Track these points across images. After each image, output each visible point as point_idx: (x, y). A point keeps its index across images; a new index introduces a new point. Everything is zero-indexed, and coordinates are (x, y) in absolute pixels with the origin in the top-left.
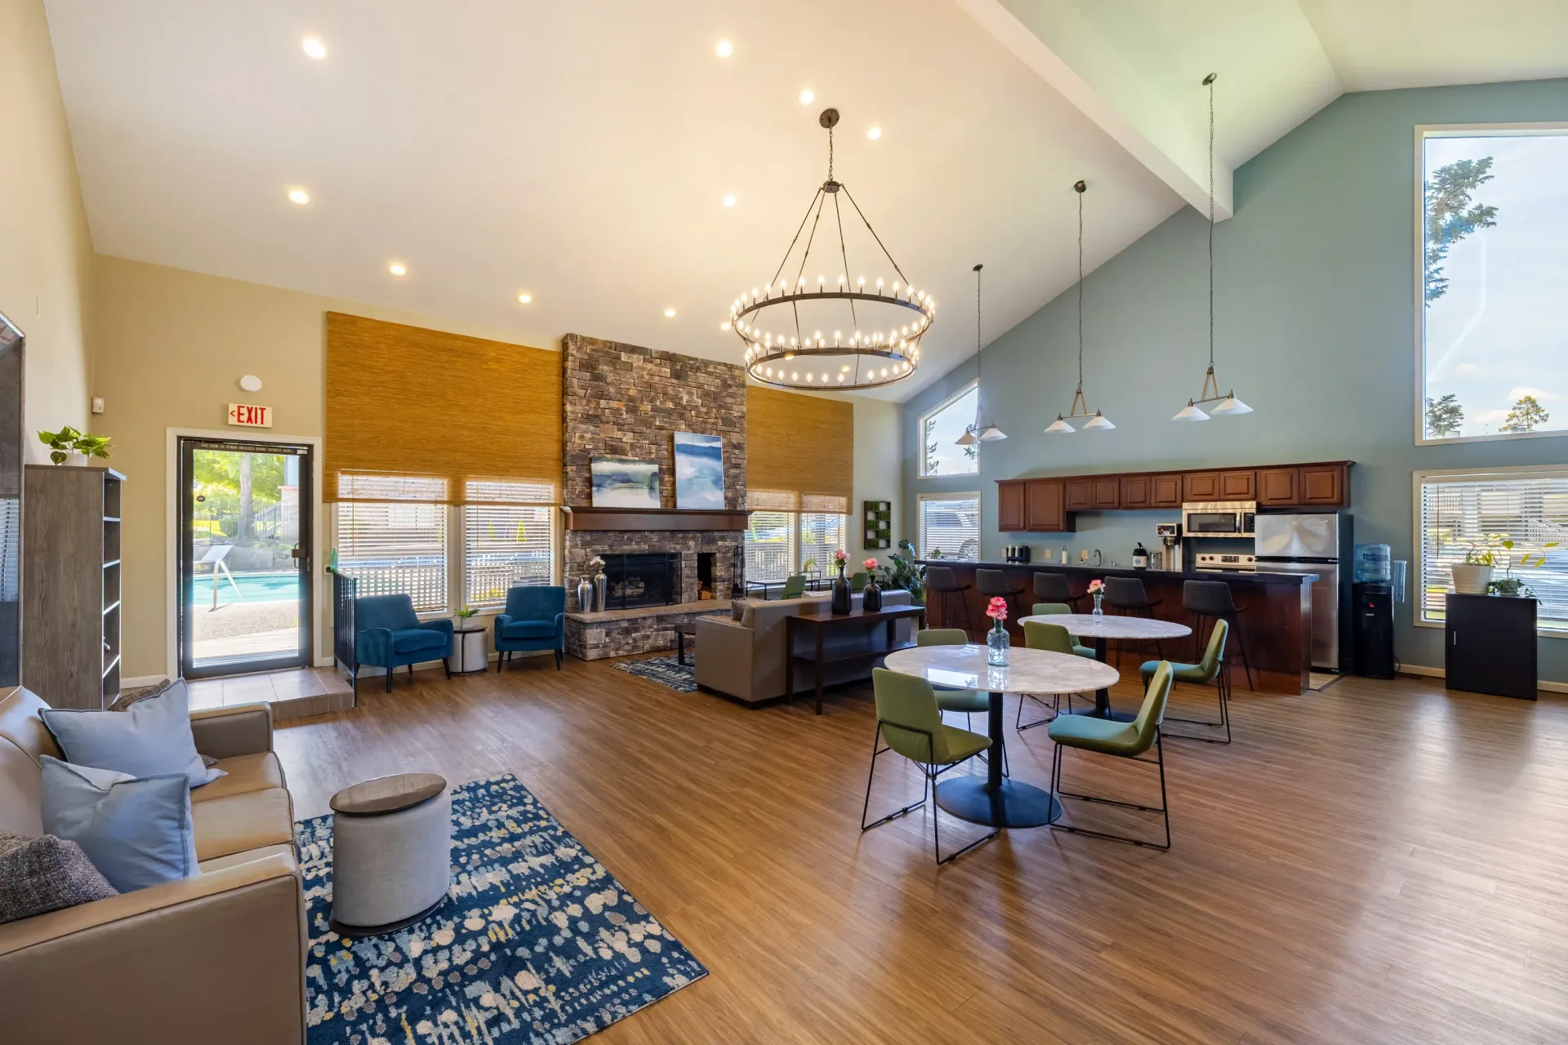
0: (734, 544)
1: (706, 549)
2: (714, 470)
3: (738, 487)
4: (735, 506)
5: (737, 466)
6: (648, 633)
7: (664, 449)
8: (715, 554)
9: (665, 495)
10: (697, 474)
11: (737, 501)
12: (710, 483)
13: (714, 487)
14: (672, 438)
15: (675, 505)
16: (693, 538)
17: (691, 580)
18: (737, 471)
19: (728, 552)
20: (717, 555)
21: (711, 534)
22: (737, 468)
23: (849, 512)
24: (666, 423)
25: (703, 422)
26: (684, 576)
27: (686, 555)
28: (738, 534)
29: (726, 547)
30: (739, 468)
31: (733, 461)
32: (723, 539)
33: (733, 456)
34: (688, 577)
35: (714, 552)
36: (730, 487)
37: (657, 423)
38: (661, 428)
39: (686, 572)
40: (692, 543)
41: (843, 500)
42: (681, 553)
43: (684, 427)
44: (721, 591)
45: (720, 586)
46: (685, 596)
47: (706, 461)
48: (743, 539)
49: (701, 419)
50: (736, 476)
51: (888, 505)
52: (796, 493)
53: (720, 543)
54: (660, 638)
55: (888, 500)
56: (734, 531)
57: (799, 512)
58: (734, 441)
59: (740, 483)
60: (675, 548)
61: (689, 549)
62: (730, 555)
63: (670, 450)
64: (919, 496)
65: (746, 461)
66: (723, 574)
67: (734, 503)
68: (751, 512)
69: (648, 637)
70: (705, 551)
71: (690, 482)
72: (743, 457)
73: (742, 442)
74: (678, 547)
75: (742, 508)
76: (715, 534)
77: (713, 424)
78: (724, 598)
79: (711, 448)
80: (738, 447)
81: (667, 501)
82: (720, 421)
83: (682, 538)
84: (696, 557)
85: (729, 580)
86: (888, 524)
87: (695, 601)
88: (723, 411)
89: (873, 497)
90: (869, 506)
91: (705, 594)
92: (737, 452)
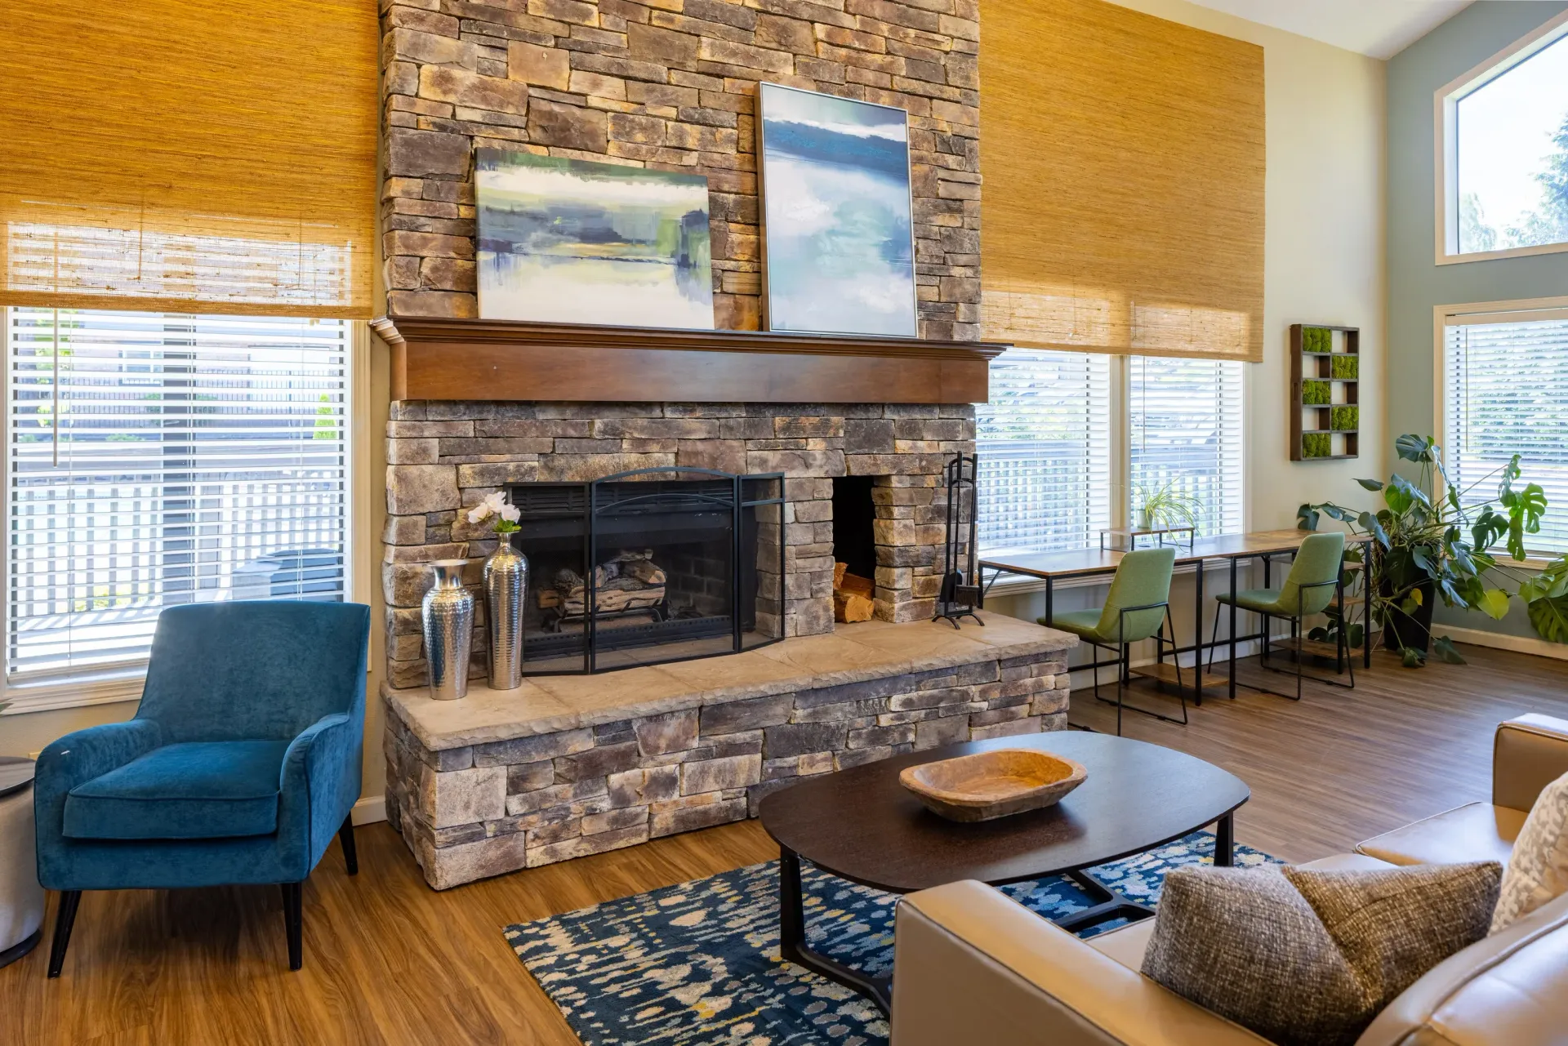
0: (944, 447)
1: (860, 466)
2: (885, 213)
3: (957, 272)
4: (948, 329)
5: (953, 206)
6: (670, 768)
7: (728, 140)
8: (888, 477)
9: (728, 288)
10: (834, 222)
11: (954, 316)
12: (874, 254)
13: (886, 265)
14: (752, 106)
15: (762, 322)
16: (821, 430)
17: (816, 565)
18: (953, 222)
19: (926, 472)
20: (895, 482)
21: (874, 414)
22: (950, 210)
23: (1253, 355)
24: (734, 54)
25: (848, 62)
26: (790, 551)
27: (800, 485)
28: (953, 414)
29: (921, 457)
30: (960, 211)
31: (943, 190)
32: (911, 431)
33: (942, 174)
34: (803, 554)
35: (884, 471)
36: (930, 271)
37: (705, 54)
38: (717, 72)
39: (797, 536)
40: (816, 446)
41: (1237, 322)
42: (781, 478)
43: (789, 70)
44: (905, 594)
45: (903, 579)
46: (795, 616)
47: (861, 183)
48: (972, 432)
49: (843, 52)
50: (949, 238)
51: (1352, 336)
52: (1115, 295)
53: (903, 445)
54: (710, 784)
55: (1350, 324)
56: (942, 406)
57: (1122, 353)
58: (944, 126)
59: (963, 259)
60: (763, 462)
61: (807, 466)
62: (930, 481)
63: (746, 144)
64: (1439, 311)
65: (978, 193)
66: (913, 541)
67: (944, 318)
68: (999, 347)
69: (670, 783)
70: (855, 472)
71: (811, 245)
72: (971, 178)
73: (967, 132)
74: (773, 458)
75: (968, 337)
76: (888, 415)
77: (881, 69)
78: (917, 617)
79: (875, 140)
80: (957, 145)
81: (738, 308)
82: (903, 60)
83: (786, 429)
84: (828, 490)
85: (931, 560)
86: (1352, 390)
87: (827, 630)
88: (912, 33)
89: (1311, 317)
90: (1300, 338)
91: (858, 603)
92: (951, 160)
